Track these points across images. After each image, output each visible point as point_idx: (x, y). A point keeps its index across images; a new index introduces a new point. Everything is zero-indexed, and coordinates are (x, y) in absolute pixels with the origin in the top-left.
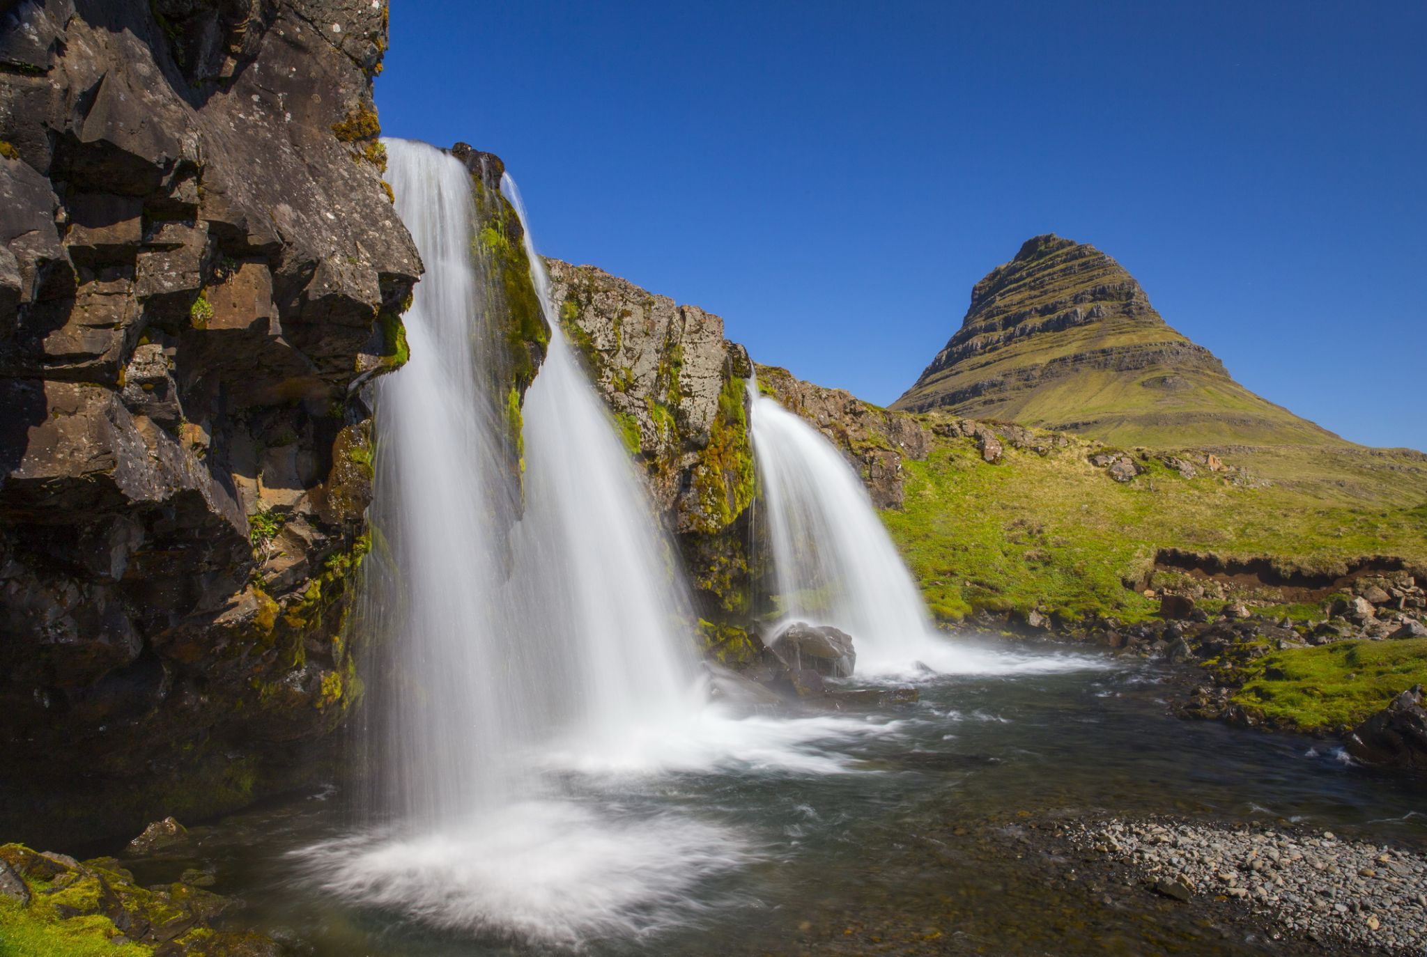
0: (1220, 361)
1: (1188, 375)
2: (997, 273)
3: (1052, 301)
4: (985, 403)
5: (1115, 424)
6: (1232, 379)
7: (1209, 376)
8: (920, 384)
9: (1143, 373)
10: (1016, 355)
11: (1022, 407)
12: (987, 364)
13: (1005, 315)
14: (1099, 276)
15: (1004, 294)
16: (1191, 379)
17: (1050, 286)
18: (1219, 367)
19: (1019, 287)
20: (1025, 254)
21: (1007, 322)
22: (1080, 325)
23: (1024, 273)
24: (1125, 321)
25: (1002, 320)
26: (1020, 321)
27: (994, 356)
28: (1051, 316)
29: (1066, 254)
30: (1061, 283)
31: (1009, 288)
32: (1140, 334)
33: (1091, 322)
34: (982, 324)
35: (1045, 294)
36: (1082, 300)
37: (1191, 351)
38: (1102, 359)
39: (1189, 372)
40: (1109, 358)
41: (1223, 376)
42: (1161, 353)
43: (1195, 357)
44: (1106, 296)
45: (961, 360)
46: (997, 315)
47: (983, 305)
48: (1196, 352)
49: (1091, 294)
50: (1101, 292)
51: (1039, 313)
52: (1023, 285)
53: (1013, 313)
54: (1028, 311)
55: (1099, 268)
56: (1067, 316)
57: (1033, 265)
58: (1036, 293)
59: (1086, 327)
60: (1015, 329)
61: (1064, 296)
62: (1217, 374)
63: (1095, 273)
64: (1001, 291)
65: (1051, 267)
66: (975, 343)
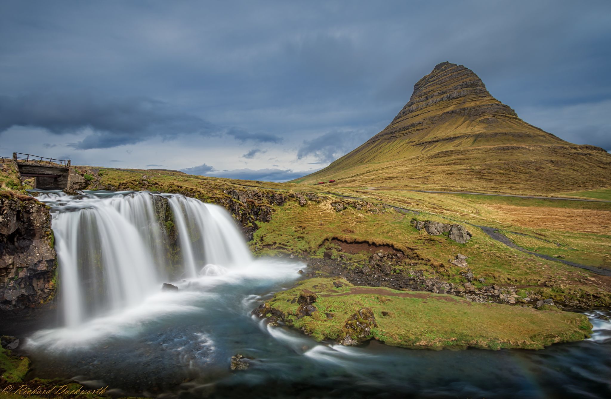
0: (513, 111)
1: (499, 117)
2: (425, 78)
3: (445, 89)
4: (416, 130)
5: (466, 138)
6: (519, 117)
7: (508, 117)
8: (393, 123)
9: (480, 117)
10: (429, 111)
11: (430, 131)
12: (418, 115)
13: (426, 95)
14: (465, 78)
15: (426, 87)
16: (500, 119)
17: (445, 83)
18: (513, 113)
19: (433, 84)
20: (436, 70)
21: (427, 98)
22: (456, 98)
23: (435, 78)
24: (474, 96)
25: (425, 97)
26: (432, 97)
27: (421, 112)
28: (445, 95)
29: (452, 70)
30: (450, 82)
31: (429, 84)
32: (480, 101)
33: (460, 97)
34: (417, 99)
35: (443, 86)
36: (457, 88)
37: (501, 107)
38: (463, 112)
39: (499, 115)
40: (466, 111)
41: (514, 116)
42: (488, 108)
43: (503, 109)
44: (467, 86)
45: (408, 113)
46: (423, 95)
47: (418, 91)
48: (503, 107)
49: (461, 86)
50: (465, 85)
51: (440, 94)
52: (435, 83)
53: (429, 94)
54: (436, 93)
55: (465, 75)
56: (451, 95)
57: (438, 75)
58: (439, 86)
59: (458, 99)
60: (430, 101)
61: (450, 87)
62: (511, 116)
63: (464, 77)
64: (425, 86)
65: (446, 75)
66: (414, 107)
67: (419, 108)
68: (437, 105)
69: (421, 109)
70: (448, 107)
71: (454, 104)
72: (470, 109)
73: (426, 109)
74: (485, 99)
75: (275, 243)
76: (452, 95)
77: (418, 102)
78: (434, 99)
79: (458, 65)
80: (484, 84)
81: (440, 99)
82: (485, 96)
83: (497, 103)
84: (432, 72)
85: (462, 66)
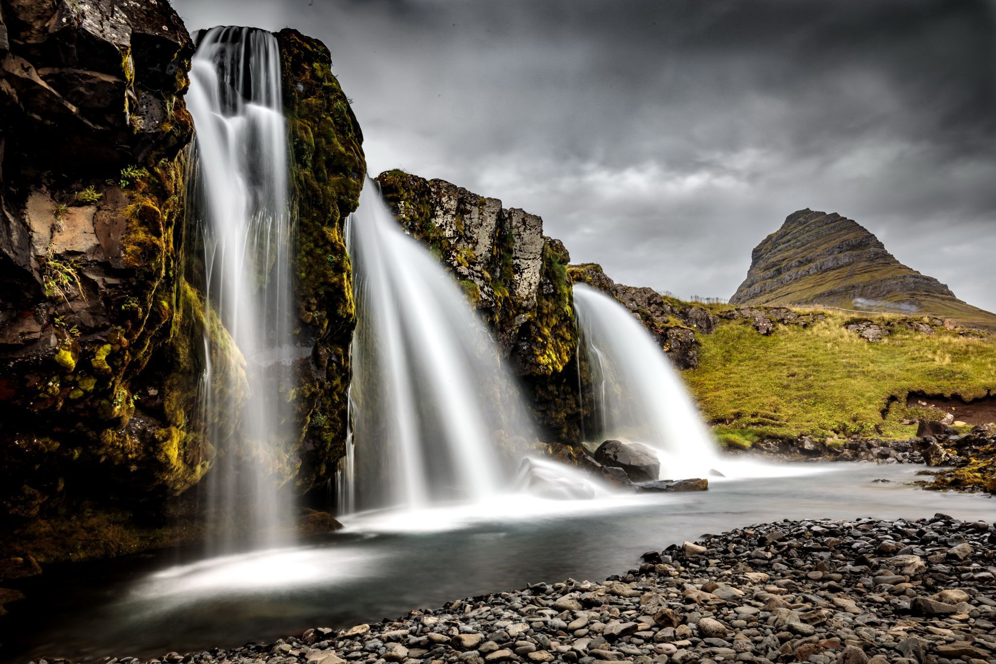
0: (946, 286)
1: (923, 298)
2: (770, 237)
6: (958, 297)
7: (938, 297)
10: (788, 294)
13: (778, 267)
14: (845, 234)
15: (775, 253)
16: (924, 300)
17: (809, 245)
18: (945, 290)
19: (786, 247)
20: (789, 224)
21: (779, 272)
22: (833, 269)
23: (788, 237)
24: (867, 264)
25: (776, 270)
26: (789, 270)
27: (772, 296)
28: (811, 264)
29: (819, 221)
30: (818, 242)
31: (779, 248)
32: (880, 272)
33: (842, 266)
34: (761, 274)
35: (805, 250)
36: (833, 252)
37: (921, 280)
38: (852, 291)
39: (921, 295)
40: (857, 291)
41: (949, 296)
42: (897, 284)
43: (926, 284)
44: (853, 248)
45: (748, 300)
46: (772, 268)
47: (761, 262)
48: (925, 282)
49: (839, 247)
50: (848, 245)
51: (801, 263)
52: (790, 246)
53: (783, 265)
54: (794, 263)
55: (844, 229)
56: (823, 264)
57: (795, 231)
58: (799, 250)
59: (838, 271)
60: (785, 276)
61: (819, 251)
62: (944, 296)
63: (842, 232)
64: (773, 252)
65: (808, 232)
66: (757, 288)
67: (768, 290)
68: (801, 283)
69: (771, 291)
70: (822, 285)
71: (831, 278)
72: (864, 286)
73: (780, 290)
74: (890, 268)
75: (738, 415)
76: (825, 263)
77: (764, 279)
78: (793, 272)
79: (827, 213)
80: (881, 243)
81: (804, 273)
82: (889, 264)
83: (914, 274)
84: (782, 227)
85: (835, 215)
